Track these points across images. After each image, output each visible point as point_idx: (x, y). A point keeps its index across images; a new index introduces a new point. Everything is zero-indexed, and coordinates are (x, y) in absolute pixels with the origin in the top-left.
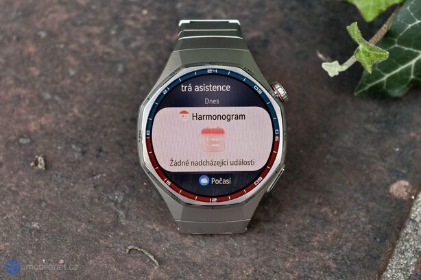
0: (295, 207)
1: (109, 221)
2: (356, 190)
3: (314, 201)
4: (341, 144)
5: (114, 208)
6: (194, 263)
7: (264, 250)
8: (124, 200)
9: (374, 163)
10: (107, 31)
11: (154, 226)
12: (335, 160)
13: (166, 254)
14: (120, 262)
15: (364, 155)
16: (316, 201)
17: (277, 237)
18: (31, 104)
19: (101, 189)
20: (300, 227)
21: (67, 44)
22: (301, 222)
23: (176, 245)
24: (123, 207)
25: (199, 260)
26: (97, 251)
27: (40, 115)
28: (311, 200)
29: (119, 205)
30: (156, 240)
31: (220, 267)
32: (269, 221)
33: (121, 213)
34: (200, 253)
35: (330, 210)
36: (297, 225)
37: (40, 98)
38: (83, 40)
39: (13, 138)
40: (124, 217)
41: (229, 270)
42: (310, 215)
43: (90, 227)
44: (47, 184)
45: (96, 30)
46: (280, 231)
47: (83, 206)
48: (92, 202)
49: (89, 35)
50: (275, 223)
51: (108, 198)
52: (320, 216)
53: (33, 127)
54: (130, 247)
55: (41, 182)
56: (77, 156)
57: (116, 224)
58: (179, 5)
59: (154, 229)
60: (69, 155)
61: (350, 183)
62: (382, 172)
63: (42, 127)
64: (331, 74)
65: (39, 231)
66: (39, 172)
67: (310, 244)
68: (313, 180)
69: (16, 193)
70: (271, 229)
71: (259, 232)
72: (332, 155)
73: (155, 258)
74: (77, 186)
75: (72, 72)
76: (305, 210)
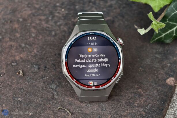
0: (127, 89)
1: (50, 97)
2: (152, 82)
3: (135, 87)
4: (145, 63)
5: (52, 91)
6: (86, 114)
7: (115, 108)
8: (56, 88)
9: (159, 71)
10: (47, 18)
11: (69, 98)
12: (143, 69)
13: (74, 110)
14: (55, 114)
15: (155, 67)
16: (136, 87)
17: (120, 102)
18: (17, 49)
19: (46, 83)
20: (130, 98)
21: (31, 24)
22: (130, 95)
23: (78, 106)
24: (56, 91)
25: (88, 112)
26: (45, 109)
27: (20, 53)
28: (134, 86)
29: (54, 90)
30: (70, 104)
31: (97, 115)
32: (117, 95)
33: (55, 93)
34: (89, 109)
35: (142, 90)
36: (128, 97)
37: (20, 46)
38: (38, 22)
39: (9, 63)
40: (56, 95)
41: (100, 116)
42: (134, 93)
43: (42, 99)
44: (24, 82)
45: (43, 18)
46: (121, 99)
47: (39, 91)
48: (43, 89)
49: (40, 20)
50: (119, 96)
51: (49, 87)
52: (138, 93)
53: (17, 58)
54: (59, 108)
55: (21, 81)
56: (36, 70)
57: (53, 98)
58: (77, 7)
59: (69, 100)
60: (33, 70)
61: (150, 79)
62: (163, 74)
63: (21, 58)
64: (142, 34)
65: (21, 102)
66: (20, 77)
67: (134, 105)
68: (134, 78)
69: (11, 86)
70: (118, 99)
71: (113, 100)
72: (142, 67)
73: (70, 112)
74: (36, 82)
75: (33, 35)
76: (131, 90)
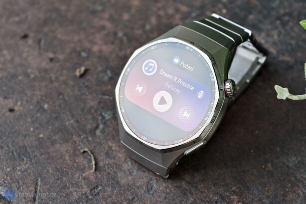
0: (215, 185)
1: (89, 127)
2: (268, 197)
3: (231, 188)
4: (285, 161)
5: (99, 121)
6: (118, 182)
7: (170, 200)
8: (109, 120)
9: (298, 186)
10: (189, 13)
11: (114, 145)
12: (271, 169)
13: (106, 166)
14: (74, 154)
15: (295, 177)
16: (234, 189)
17: (186, 197)
18: (107, 35)
19: (102, 105)
20: (208, 199)
21: (159, 9)
22: (211, 196)
23: (116, 164)
24: (105, 123)
25: (123, 182)
26: (67, 141)
27: (106, 43)
28: (230, 186)
29: (103, 121)
30: (107, 154)
31: (132, 194)
32: (190, 183)
33: (101, 126)
34: (127, 178)
35: (238, 200)
36: (207, 196)
37: (115, 34)
38: (171, 11)
39: (79, 49)
40: (100, 130)
41: (136, 199)
42: (221, 195)
43: (75, 125)
44: (73, 86)
45: (184, 9)
46: (192, 194)
47: (83, 110)
48: (89, 111)
49: (177, 10)
50: (193, 187)
51: (101, 113)
52: (227, 200)
53: (95, 49)
54: (86, 149)
55: (71, 83)
56: (106, 78)
57: (93, 132)
58: (251, 17)
59: (111, 147)
60: (101, 75)
61: (268, 190)
62: (299, 196)
63: (100, 51)
65: (44, 110)
66: (75, 77)
68: (243, 174)
69: (52, 82)
70: (187, 190)
71: (176, 187)
72: (272, 165)
73: (96, 165)
74: (89, 97)
75: (148, 27)
76: (221, 190)
